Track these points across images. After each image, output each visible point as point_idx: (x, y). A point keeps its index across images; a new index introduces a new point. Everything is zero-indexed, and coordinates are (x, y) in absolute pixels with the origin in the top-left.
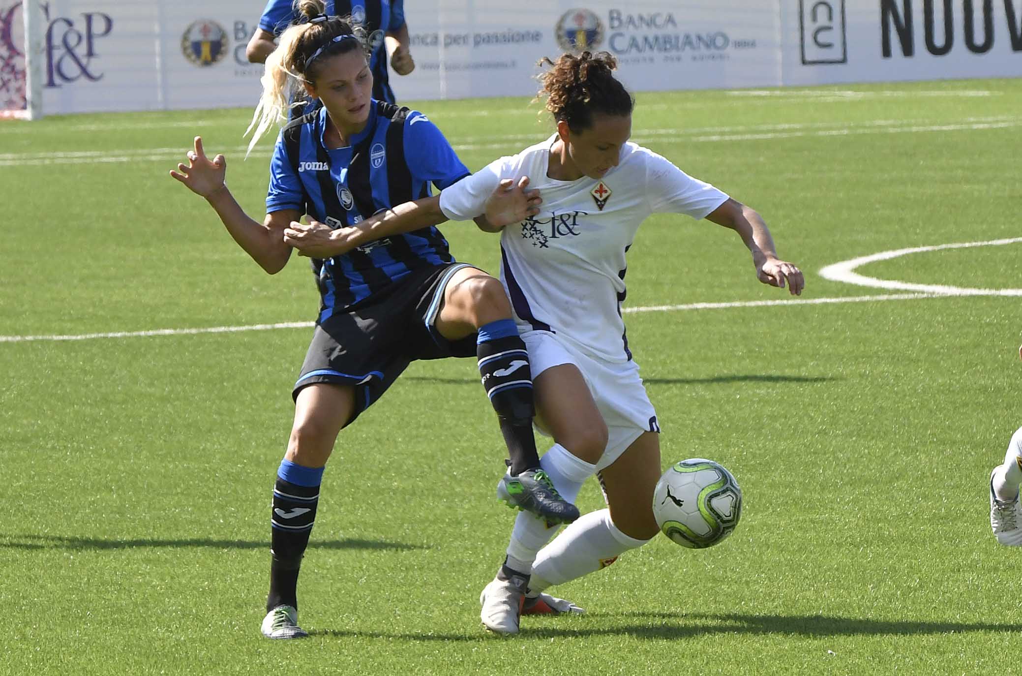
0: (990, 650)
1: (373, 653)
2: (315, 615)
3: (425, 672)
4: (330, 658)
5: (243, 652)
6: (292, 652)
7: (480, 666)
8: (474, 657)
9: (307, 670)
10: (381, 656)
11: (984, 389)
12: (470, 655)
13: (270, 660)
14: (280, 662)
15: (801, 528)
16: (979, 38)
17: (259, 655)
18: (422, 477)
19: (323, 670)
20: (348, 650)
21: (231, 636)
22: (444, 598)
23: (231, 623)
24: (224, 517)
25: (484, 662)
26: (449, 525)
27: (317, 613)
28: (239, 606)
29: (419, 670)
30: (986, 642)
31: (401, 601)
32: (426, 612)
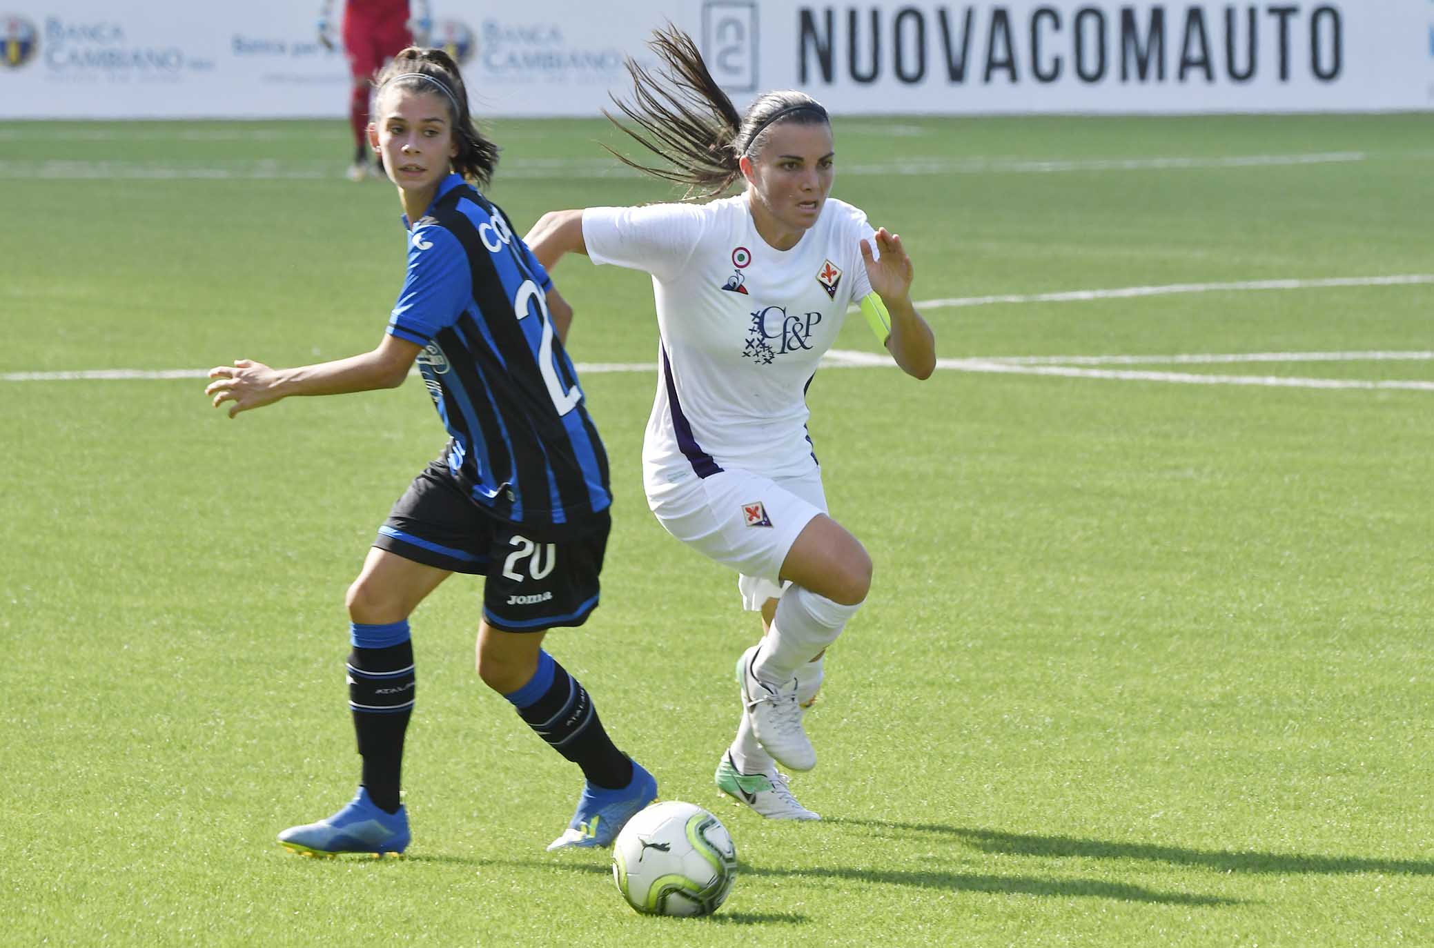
0: (904, 779)
1: (187, 762)
2: (120, 715)
3: (248, 785)
4: (137, 765)
5: (34, 756)
6: (93, 757)
7: (312, 780)
8: (306, 770)
9: (110, 778)
10: (196, 764)
11: (905, 475)
12: (301, 767)
13: (66, 766)
14: (79, 769)
15: (690, 631)
16: (910, 67)
17: (54, 759)
18: (252, 555)
19: (127, 779)
20: (158, 757)
21: (21, 737)
22: (272, 699)
23: (22, 721)
24: (18, 598)
25: (317, 776)
26: (280, 613)
27: (124, 712)
28: (32, 702)
29: (240, 783)
30: (899, 768)
31: (222, 701)
32: (251, 714)
